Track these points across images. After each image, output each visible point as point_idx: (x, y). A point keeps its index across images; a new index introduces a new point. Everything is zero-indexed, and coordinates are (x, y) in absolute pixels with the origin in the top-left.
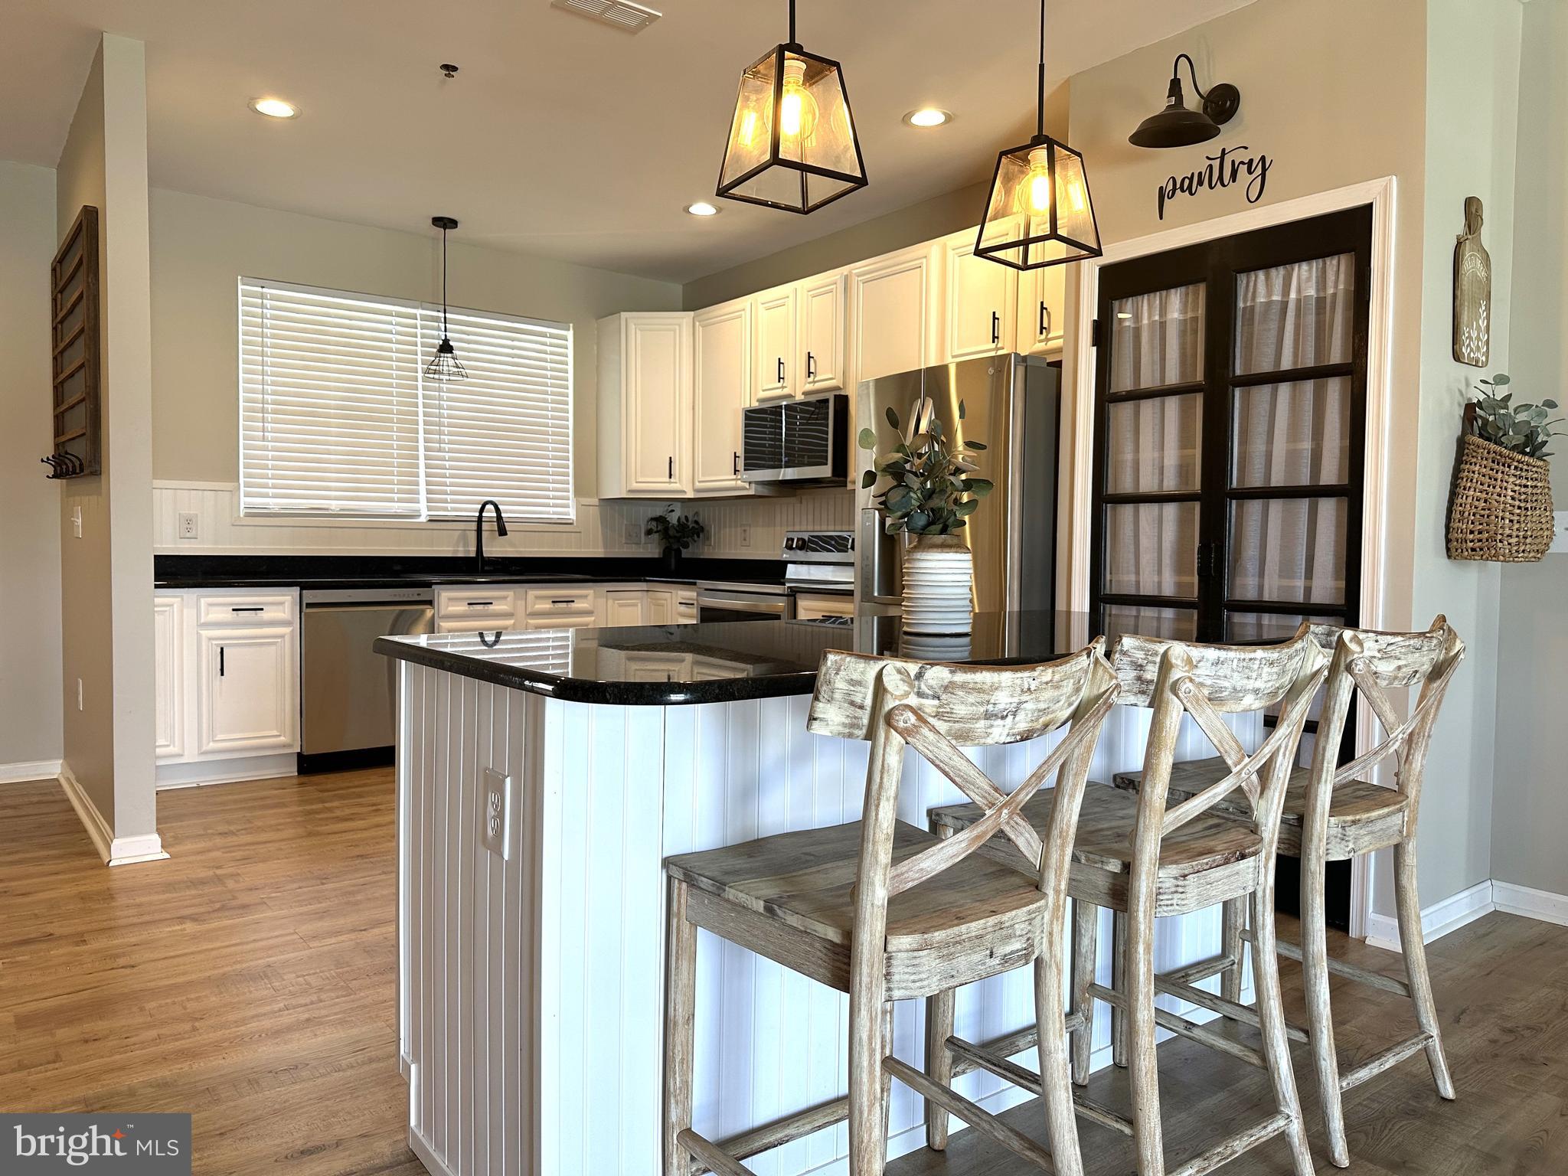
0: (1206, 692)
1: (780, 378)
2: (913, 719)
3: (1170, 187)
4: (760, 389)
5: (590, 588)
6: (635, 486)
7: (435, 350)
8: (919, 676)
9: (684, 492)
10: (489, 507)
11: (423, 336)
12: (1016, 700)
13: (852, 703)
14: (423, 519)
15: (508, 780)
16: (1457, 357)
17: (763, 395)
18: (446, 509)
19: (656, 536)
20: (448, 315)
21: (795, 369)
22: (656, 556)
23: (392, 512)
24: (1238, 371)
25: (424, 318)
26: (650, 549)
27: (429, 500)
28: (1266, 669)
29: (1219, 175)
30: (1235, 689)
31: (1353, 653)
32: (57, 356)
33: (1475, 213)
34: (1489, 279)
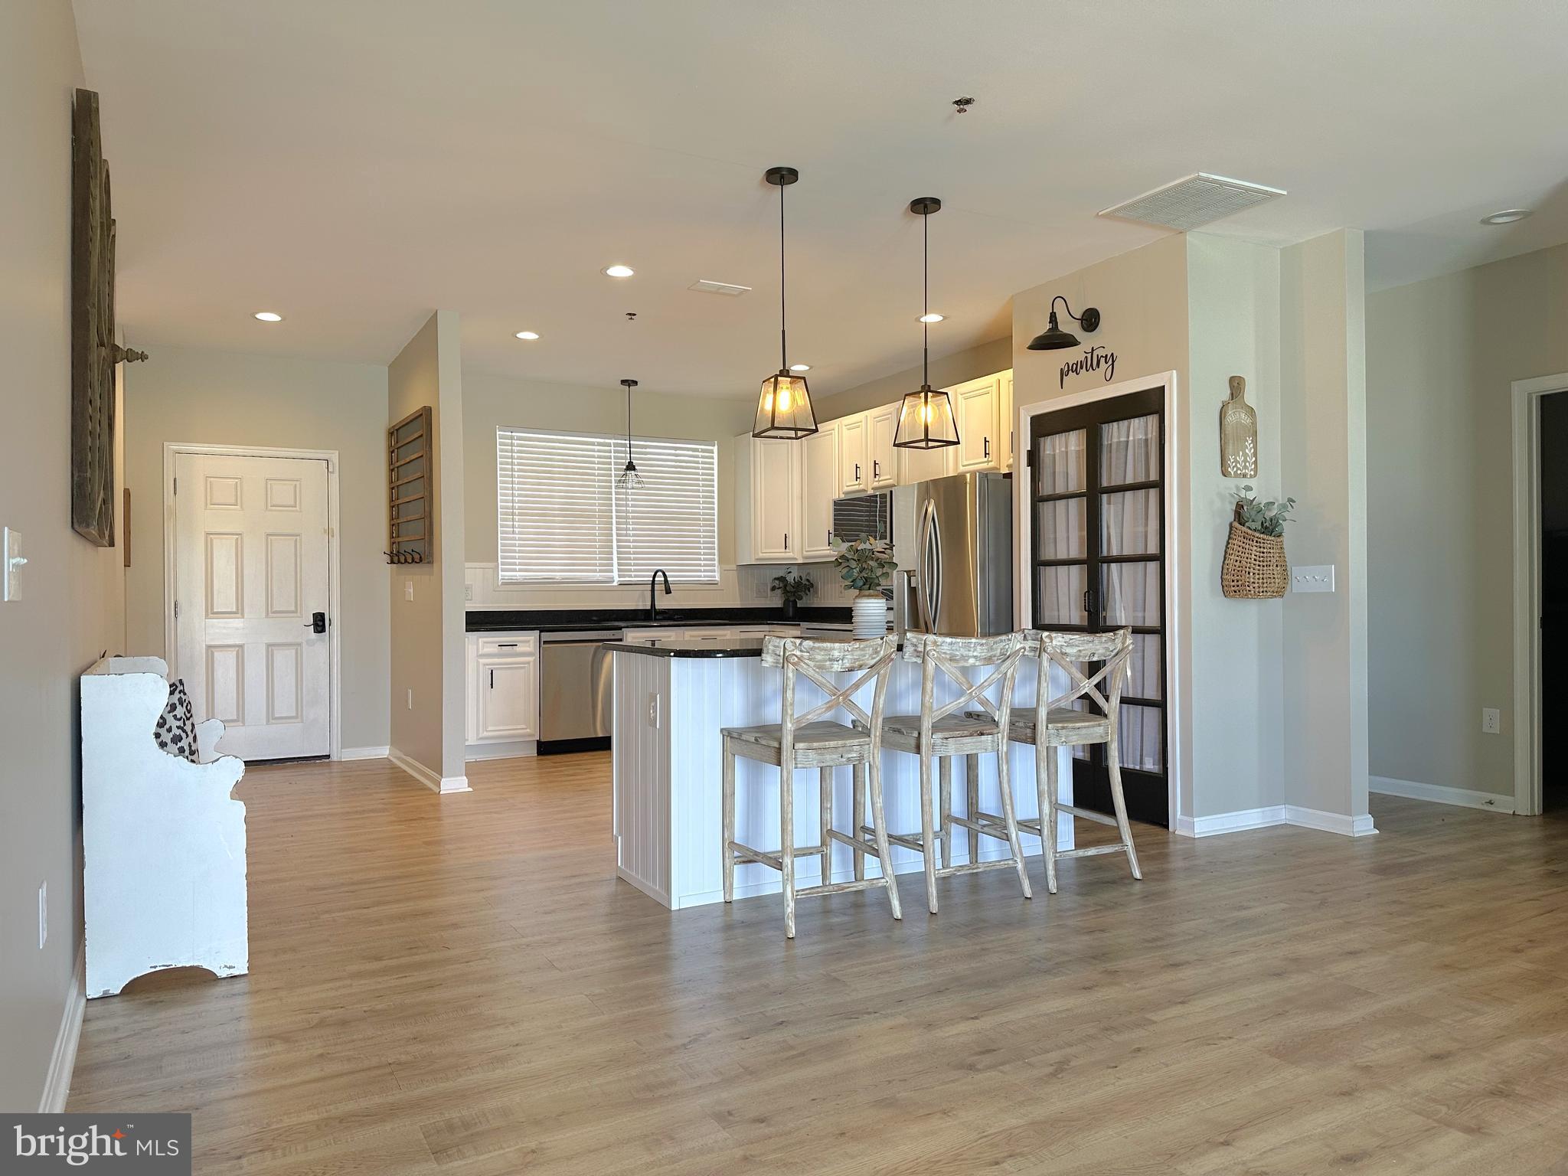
0: (948, 657)
1: (857, 478)
2: (796, 659)
3: (1066, 369)
4: (845, 485)
5: (728, 629)
6: (761, 555)
7: (625, 467)
8: (800, 644)
9: (796, 559)
10: (660, 573)
11: (615, 458)
12: (842, 654)
13: (776, 654)
14: (615, 584)
15: (658, 696)
16: (1225, 474)
17: (846, 489)
18: (630, 576)
19: (779, 592)
20: (631, 442)
21: (866, 471)
22: (780, 606)
23: (595, 579)
24: (1105, 484)
25: (616, 445)
26: (775, 601)
27: (619, 570)
28: (979, 647)
29: (1089, 364)
30: (962, 655)
31: (1046, 642)
32: (394, 488)
33: (1236, 386)
34: (1254, 424)
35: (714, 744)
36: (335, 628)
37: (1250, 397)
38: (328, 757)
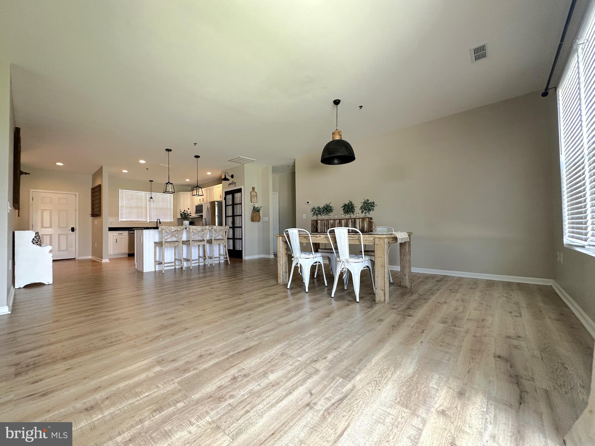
0: (194, 229)
1: (200, 201)
3: (229, 184)
7: (150, 198)
10: (158, 220)
11: (148, 196)
14: (148, 222)
15: (142, 237)
16: (251, 202)
17: (198, 203)
18: (152, 220)
20: (152, 193)
23: (143, 221)
24: (235, 203)
25: (148, 193)
27: (149, 219)
30: (197, 229)
32: (93, 201)
33: (253, 188)
34: (257, 195)
35: (152, 245)
36: (77, 231)
37: (256, 190)
38: (75, 258)
